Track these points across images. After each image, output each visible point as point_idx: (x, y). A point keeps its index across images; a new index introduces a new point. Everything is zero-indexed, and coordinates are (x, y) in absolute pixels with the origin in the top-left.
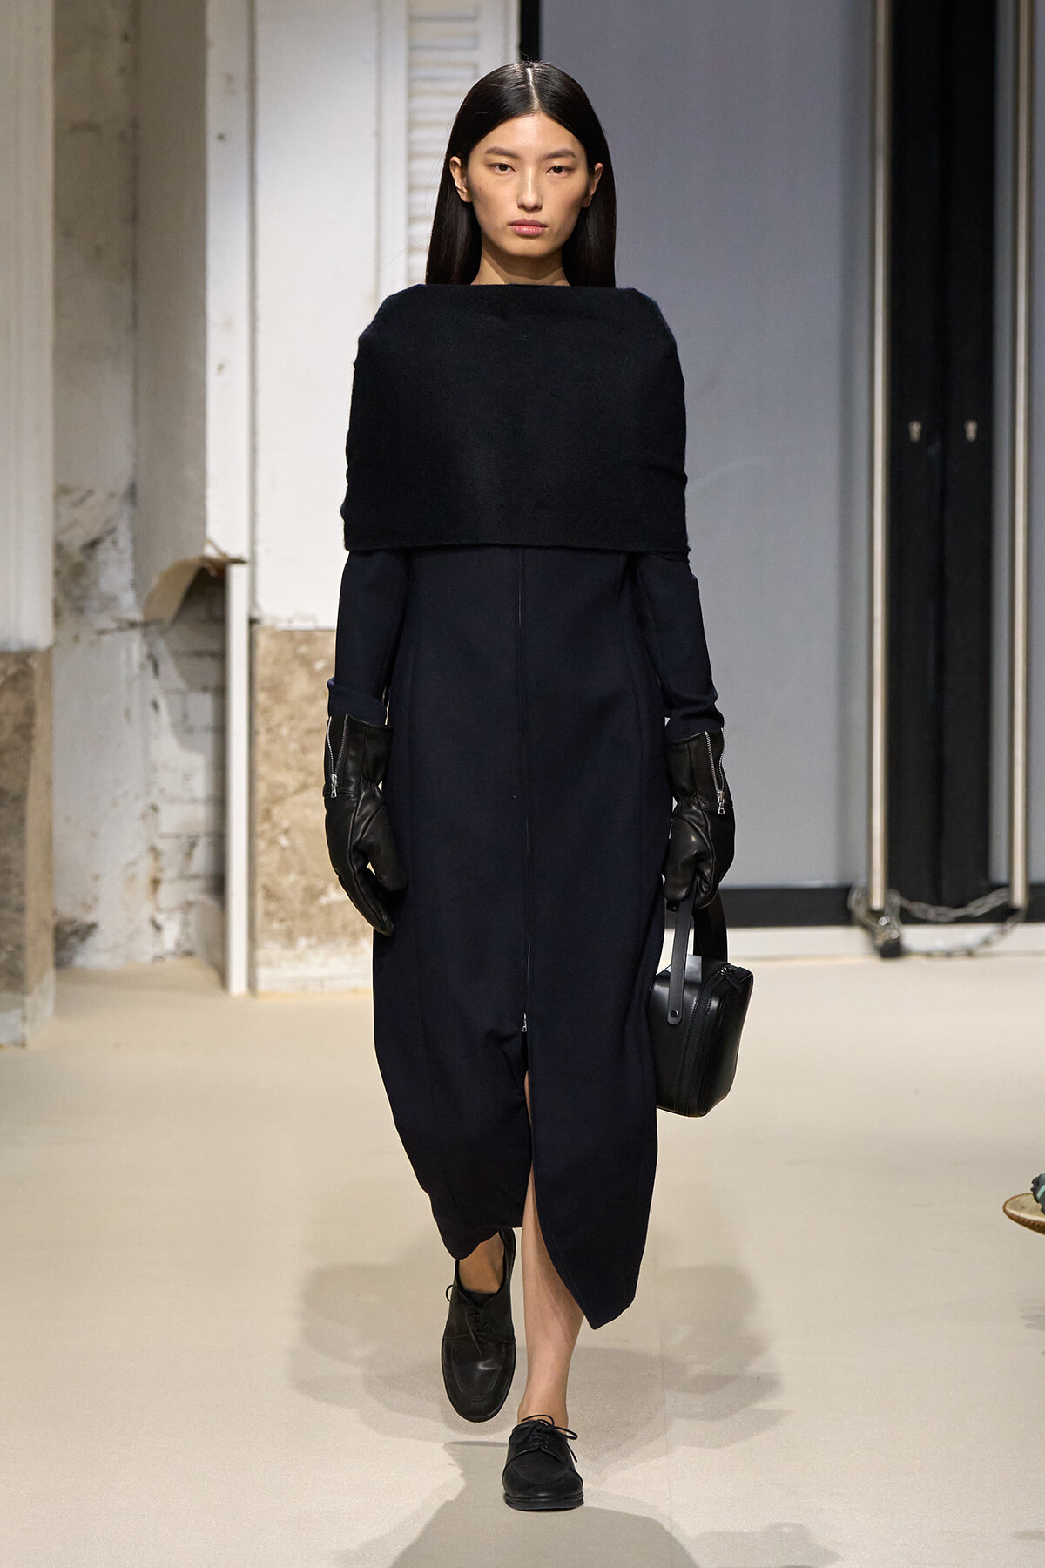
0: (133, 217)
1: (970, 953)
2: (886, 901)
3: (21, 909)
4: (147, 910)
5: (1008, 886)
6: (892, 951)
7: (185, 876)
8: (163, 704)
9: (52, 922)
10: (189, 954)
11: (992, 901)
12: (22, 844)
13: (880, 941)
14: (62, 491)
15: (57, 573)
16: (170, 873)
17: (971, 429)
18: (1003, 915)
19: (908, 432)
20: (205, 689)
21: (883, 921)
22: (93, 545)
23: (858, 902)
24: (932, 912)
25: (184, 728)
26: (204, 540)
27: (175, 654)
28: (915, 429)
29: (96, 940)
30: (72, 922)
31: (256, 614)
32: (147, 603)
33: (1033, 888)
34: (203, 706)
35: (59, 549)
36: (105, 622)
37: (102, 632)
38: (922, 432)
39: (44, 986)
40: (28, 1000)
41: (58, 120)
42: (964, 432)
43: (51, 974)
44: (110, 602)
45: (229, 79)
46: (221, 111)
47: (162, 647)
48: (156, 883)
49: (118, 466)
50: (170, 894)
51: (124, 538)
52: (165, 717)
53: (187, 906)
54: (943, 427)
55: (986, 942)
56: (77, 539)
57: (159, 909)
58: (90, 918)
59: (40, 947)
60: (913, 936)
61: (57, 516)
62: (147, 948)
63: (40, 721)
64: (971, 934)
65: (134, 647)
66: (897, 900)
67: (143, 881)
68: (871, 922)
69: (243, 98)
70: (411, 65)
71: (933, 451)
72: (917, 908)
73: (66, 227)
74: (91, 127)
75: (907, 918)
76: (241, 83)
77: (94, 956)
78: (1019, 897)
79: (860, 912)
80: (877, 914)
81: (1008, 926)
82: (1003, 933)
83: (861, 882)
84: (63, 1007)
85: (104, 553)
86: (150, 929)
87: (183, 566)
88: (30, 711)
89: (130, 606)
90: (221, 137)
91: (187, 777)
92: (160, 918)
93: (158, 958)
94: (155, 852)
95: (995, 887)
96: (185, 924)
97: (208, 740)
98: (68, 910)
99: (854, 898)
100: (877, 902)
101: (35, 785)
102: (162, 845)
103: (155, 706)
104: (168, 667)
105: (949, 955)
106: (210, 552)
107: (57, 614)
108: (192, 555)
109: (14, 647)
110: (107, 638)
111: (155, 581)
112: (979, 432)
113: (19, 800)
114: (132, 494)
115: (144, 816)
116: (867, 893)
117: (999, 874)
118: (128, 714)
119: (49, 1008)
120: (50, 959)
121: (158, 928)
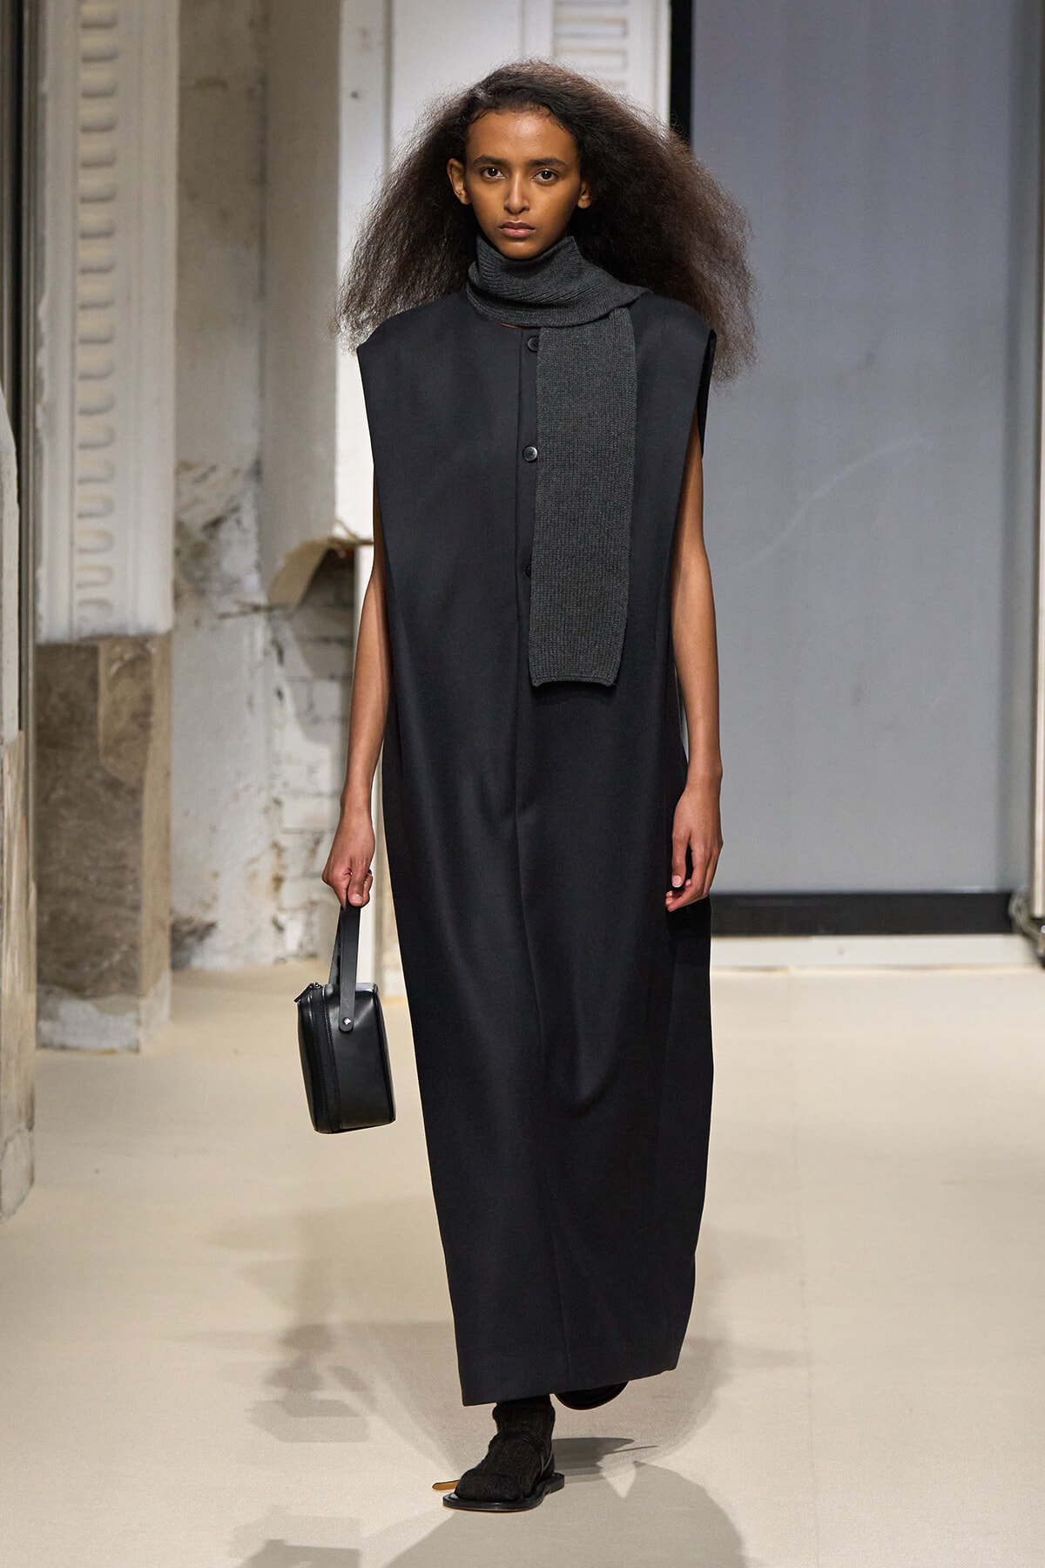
0: (261, 179)
3: (136, 908)
4: (268, 910)
7: (307, 875)
8: (287, 692)
9: (168, 922)
10: (313, 956)
12: (138, 838)
14: (183, 466)
15: (177, 553)
16: (293, 871)
20: (332, 678)
22: (216, 523)
23: (1019, 909)
25: (309, 718)
26: (333, 520)
27: (301, 640)
29: (215, 941)
30: (189, 921)
32: (272, 583)
34: (330, 696)
35: (180, 528)
36: (227, 605)
37: (224, 616)
39: (160, 988)
40: (143, 1003)
41: (183, 76)
43: (167, 976)
44: (232, 584)
45: (364, 33)
46: (355, 67)
47: (287, 634)
48: (278, 881)
49: (244, 441)
50: (292, 893)
51: (248, 518)
52: (289, 706)
53: (312, 905)
56: (198, 518)
57: (281, 909)
58: (208, 918)
59: (155, 948)
61: (178, 493)
62: (267, 950)
63: (158, 708)
65: (258, 633)
67: (265, 879)
69: (378, 54)
70: (556, 21)
73: (192, 188)
74: (218, 83)
76: (377, 37)
77: (212, 958)
79: (1021, 919)
80: (1039, 923)
83: (1023, 888)
84: (177, 1012)
85: (226, 533)
86: (272, 929)
87: (311, 547)
88: (147, 698)
89: (253, 589)
90: (355, 95)
91: (312, 770)
92: (283, 918)
93: (280, 960)
94: (277, 848)
96: (308, 925)
97: (334, 731)
98: (185, 909)
99: (1015, 905)
101: (152, 776)
102: (285, 841)
103: (280, 694)
104: (293, 653)
106: (339, 532)
107: (177, 596)
108: (319, 535)
109: (132, 631)
110: (229, 623)
111: (281, 563)
113: (135, 793)
114: (257, 471)
115: (266, 811)
116: (1029, 899)
118: (250, 703)
119: (164, 1011)
120: (166, 961)
121: (280, 929)
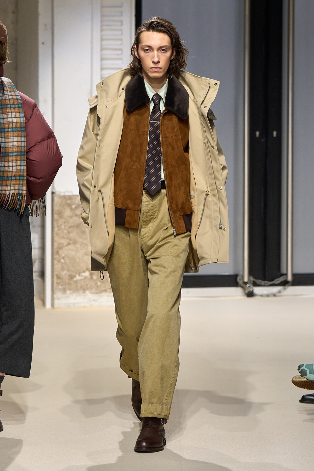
1: (275, 295)
2: (249, 279)
5: (286, 274)
6: (250, 294)
11: (281, 279)
13: (247, 292)
17: (275, 134)
18: (285, 283)
19: (255, 134)
21: (248, 285)
23: (241, 279)
24: (263, 283)
28: (258, 133)
31: (54, 191)
33: (294, 275)
34: (37, 219)
38: (260, 135)
42: (272, 134)
45: (46, 25)
46: (43, 35)
54: (266, 133)
55: (280, 292)
60: (257, 290)
64: (275, 289)
66: (252, 279)
68: (244, 286)
69: (50, 31)
70: (102, 21)
71: (263, 140)
72: (258, 281)
75: (255, 284)
76: (49, 27)
78: (290, 278)
79: (241, 282)
81: (286, 287)
82: (285, 289)
83: (241, 273)
90: (43, 43)
95: (282, 275)
97: (39, 229)
99: (239, 278)
100: (246, 280)
105: (268, 296)
112: (277, 134)
117: (283, 271)
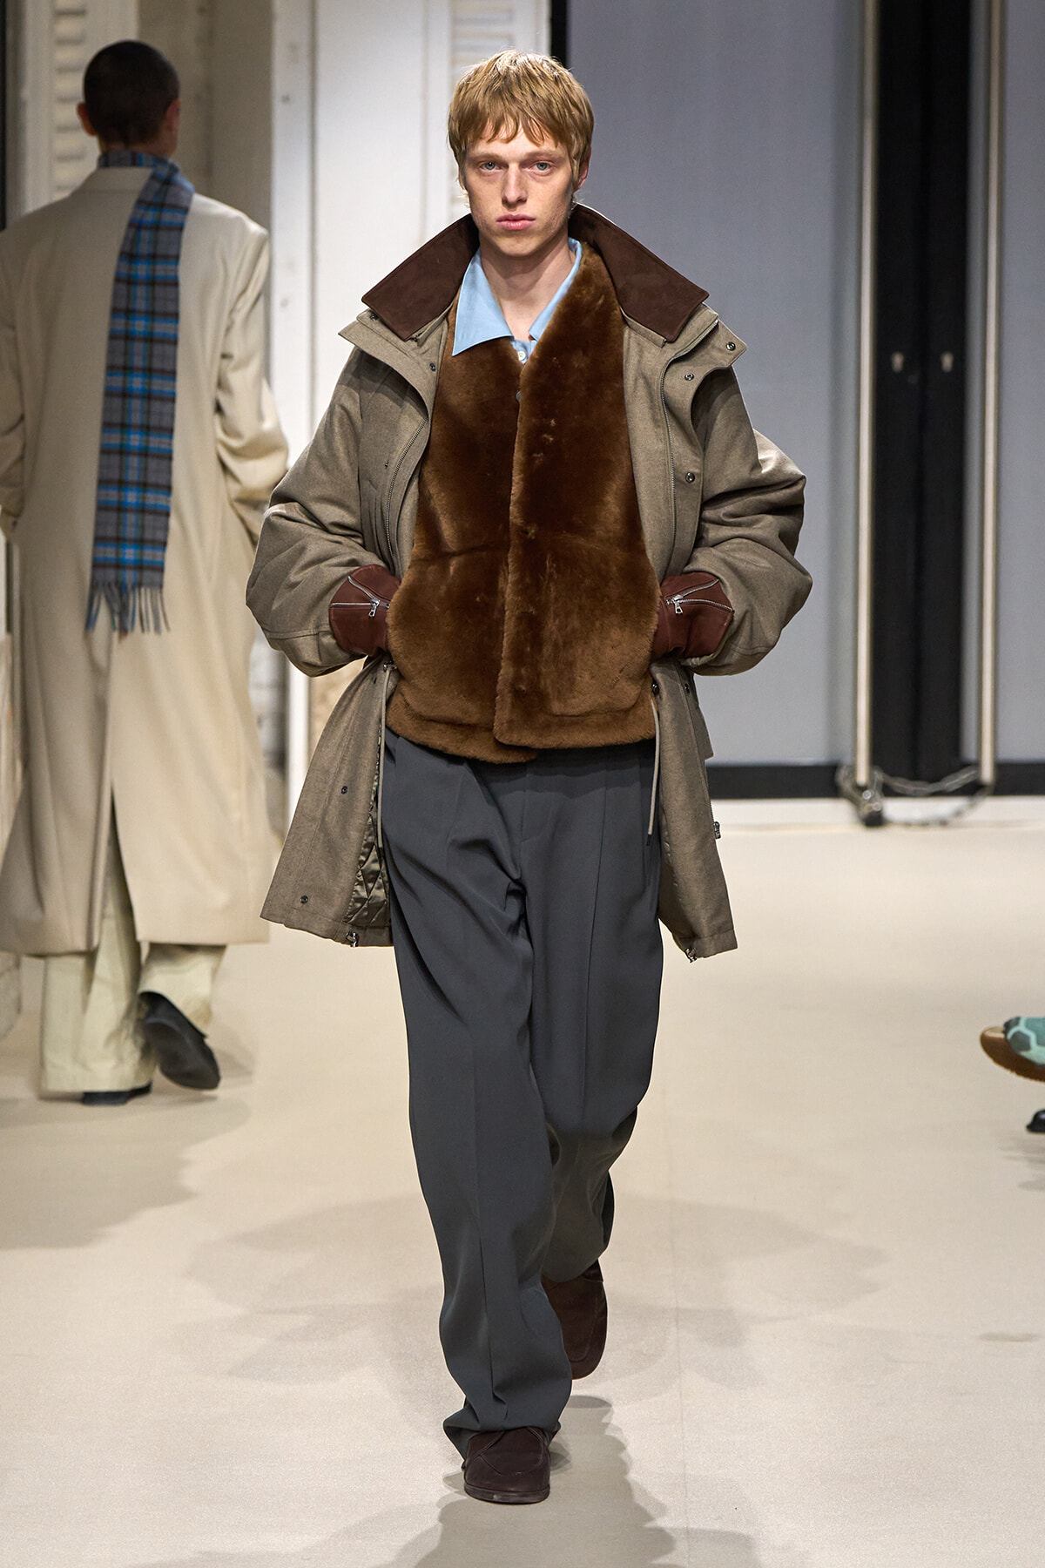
0: (209, 171)
1: (943, 823)
2: (871, 776)
5: (977, 764)
6: (875, 821)
11: (964, 777)
13: (865, 811)
17: (947, 361)
18: (973, 790)
19: (890, 363)
21: (868, 795)
23: (846, 778)
24: (910, 787)
28: (898, 361)
33: (1001, 767)
38: (905, 364)
42: (940, 363)
45: (293, 47)
46: (285, 77)
54: (922, 358)
55: (958, 813)
60: (894, 808)
64: (945, 806)
66: (879, 776)
68: (855, 795)
69: (304, 64)
70: (454, 36)
71: (913, 379)
72: (898, 783)
75: (888, 792)
76: (304, 51)
78: (987, 774)
79: (846, 786)
80: (862, 789)
81: (977, 799)
82: (972, 806)
83: (847, 760)
90: (286, 99)
95: (965, 765)
99: (842, 775)
100: (862, 777)
105: (924, 824)
112: (954, 363)
116: (853, 770)
117: (969, 753)
